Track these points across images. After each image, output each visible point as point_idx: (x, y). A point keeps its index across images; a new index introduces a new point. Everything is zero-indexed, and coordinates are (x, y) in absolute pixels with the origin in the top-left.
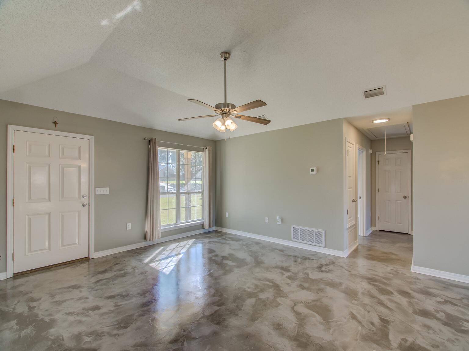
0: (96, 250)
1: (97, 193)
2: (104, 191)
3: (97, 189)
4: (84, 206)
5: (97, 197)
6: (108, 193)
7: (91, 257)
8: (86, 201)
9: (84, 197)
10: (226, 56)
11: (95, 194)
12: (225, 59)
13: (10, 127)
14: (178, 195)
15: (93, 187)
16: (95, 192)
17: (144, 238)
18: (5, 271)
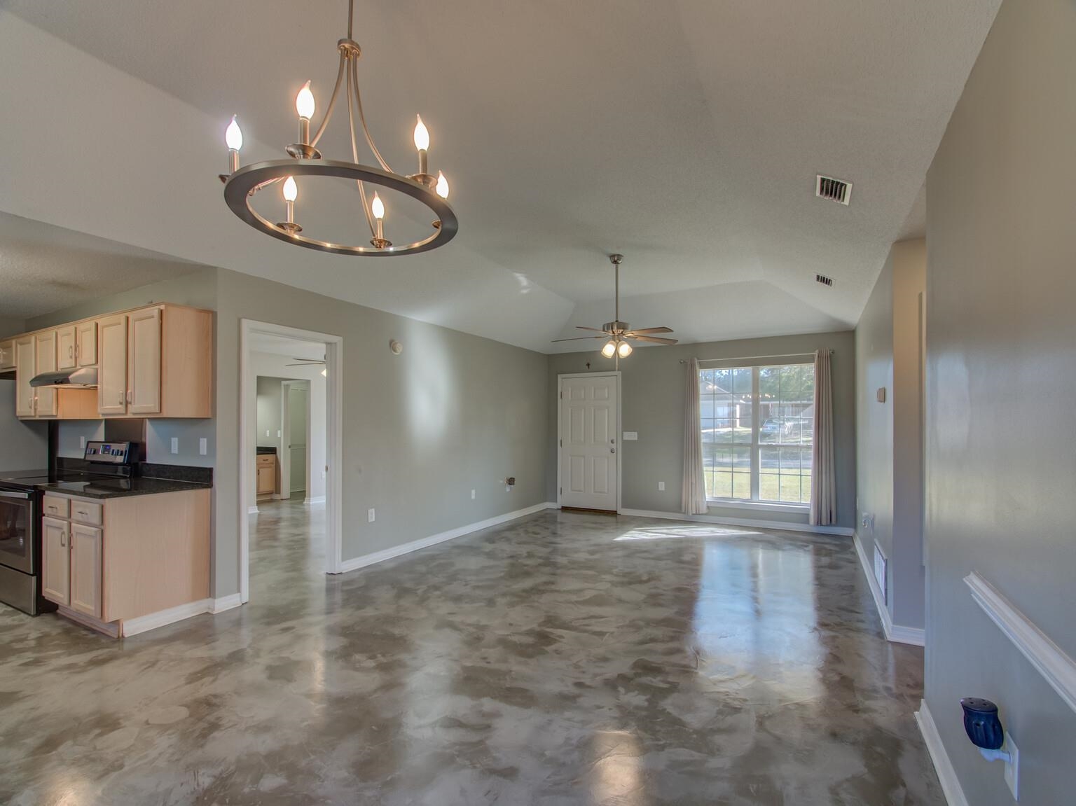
1: (625, 439)
3: (624, 433)
4: (612, 451)
6: (636, 439)
7: (618, 512)
8: (614, 446)
9: (612, 442)
10: (615, 259)
11: (622, 440)
12: (615, 262)
13: (559, 376)
14: (754, 448)
15: (621, 431)
16: (622, 436)
17: (679, 508)
18: (556, 501)
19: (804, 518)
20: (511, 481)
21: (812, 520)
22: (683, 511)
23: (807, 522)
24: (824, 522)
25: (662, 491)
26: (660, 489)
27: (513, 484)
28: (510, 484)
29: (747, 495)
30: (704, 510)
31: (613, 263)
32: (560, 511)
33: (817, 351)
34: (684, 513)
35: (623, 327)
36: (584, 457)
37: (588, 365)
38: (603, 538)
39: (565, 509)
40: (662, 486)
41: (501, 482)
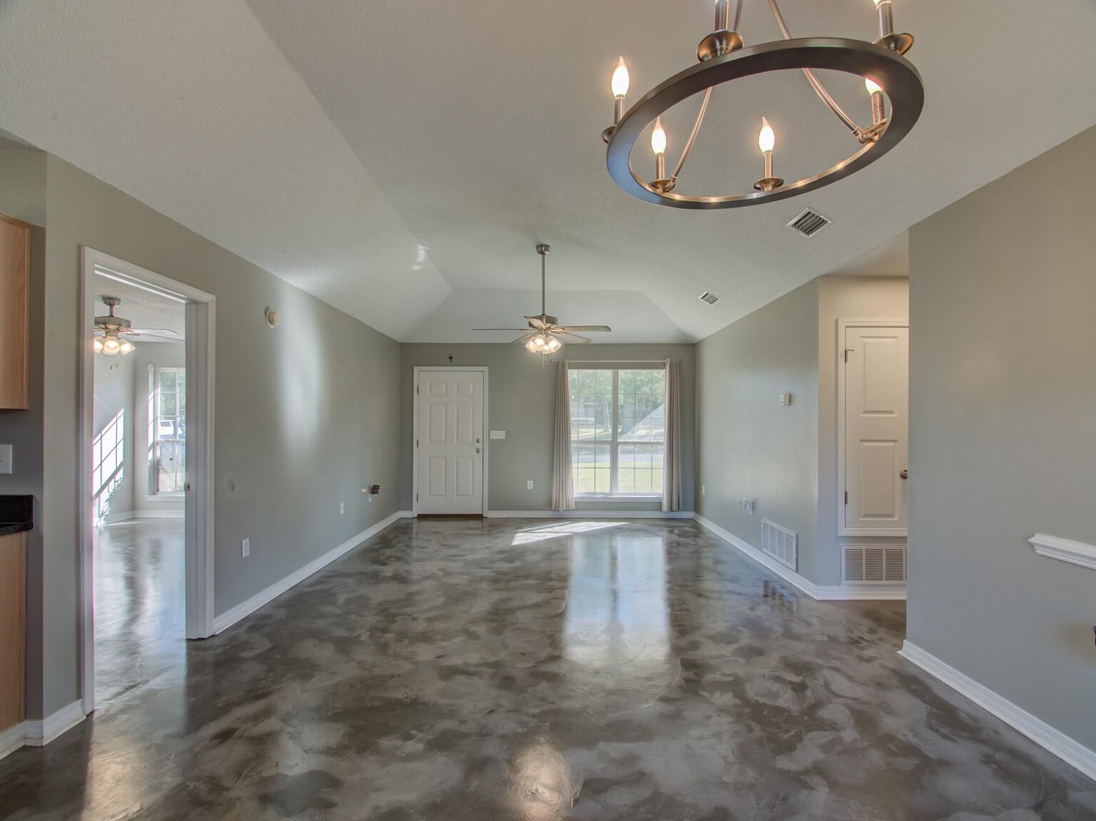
0: (491, 508)
1: (491, 438)
2: (499, 435)
3: (491, 432)
4: (478, 452)
5: (491, 441)
6: (504, 438)
7: (484, 516)
8: (480, 446)
9: (478, 441)
10: (542, 249)
11: (489, 439)
12: (542, 253)
13: (415, 368)
14: (614, 446)
15: (487, 430)
16: (489, 435)
17: (549, 505)
18: (411, 509)
19: (658, 505)
20: (374, 490)
21: (665, 507)
22: (554, 508)
23: (660, 509)
24: (675, 507)
25: (531, 490)
26: (529, 488)
27: (377, 493)
28: (373, 493)
29: (607, 490)
30: (573, 506)
31: (539, 253)
32: (415, 520)
33: (669, 359)
34: (555, 510)
35: (552, 320)
36: (446, 458)
37: (451, 358)
38: (500, 543)
39: (422, 517)
40: (530, 485)
41: (364, 491)
